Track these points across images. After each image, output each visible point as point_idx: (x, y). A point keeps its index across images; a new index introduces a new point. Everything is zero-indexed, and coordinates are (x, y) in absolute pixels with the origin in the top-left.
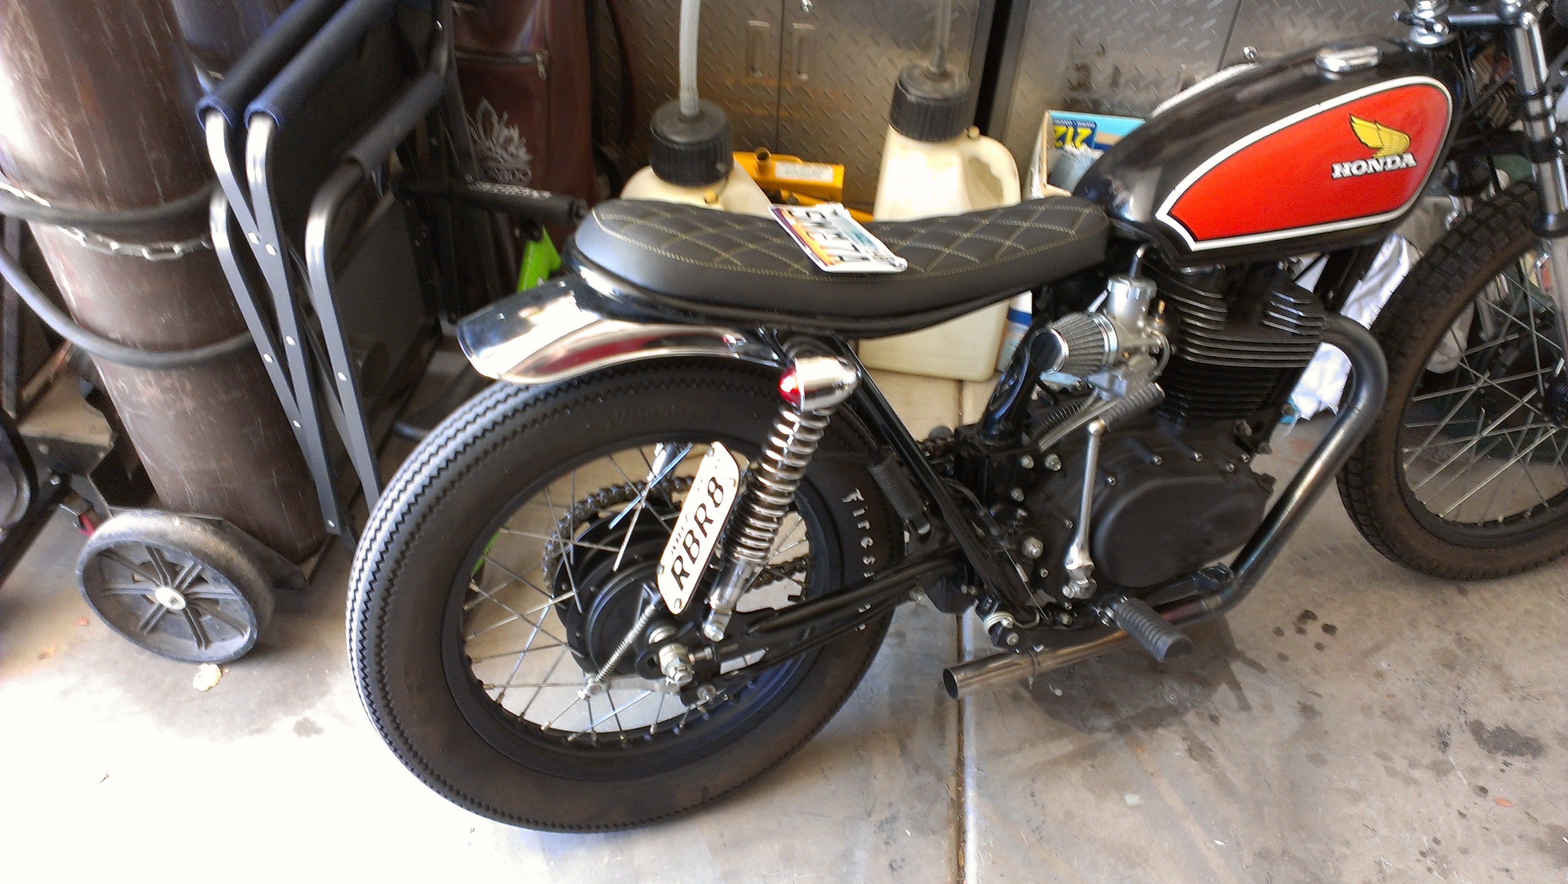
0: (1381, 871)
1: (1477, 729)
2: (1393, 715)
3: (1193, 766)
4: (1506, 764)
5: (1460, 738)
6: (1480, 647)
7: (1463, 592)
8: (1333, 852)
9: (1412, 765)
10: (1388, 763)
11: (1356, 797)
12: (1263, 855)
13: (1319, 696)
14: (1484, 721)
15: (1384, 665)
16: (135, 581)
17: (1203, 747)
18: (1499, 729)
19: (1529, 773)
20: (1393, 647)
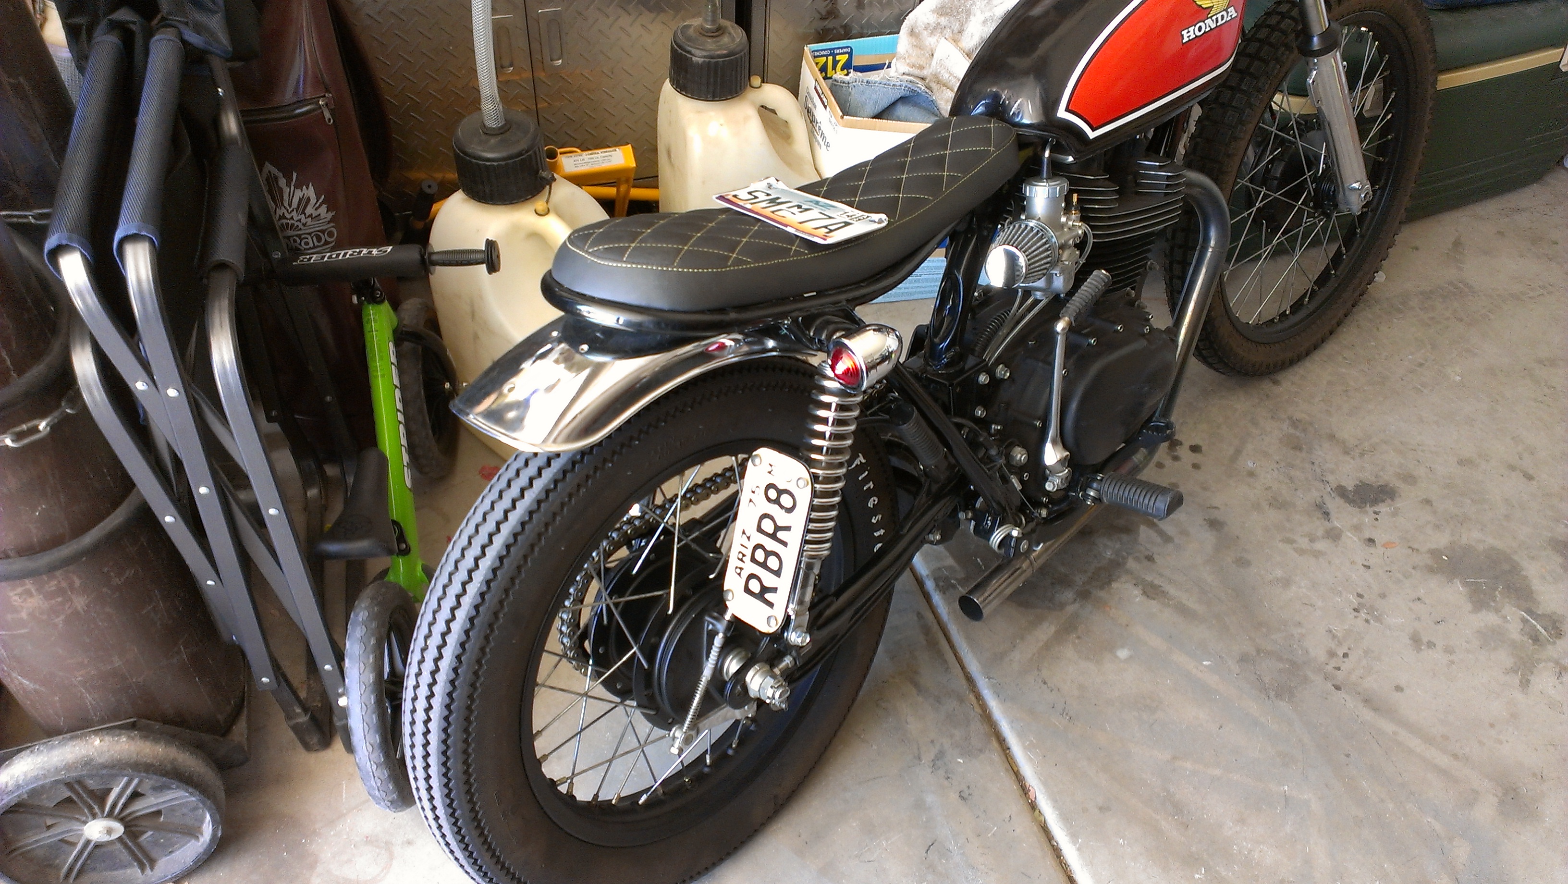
0: (1334, 637)
1: (1341, 491)
2: (1277, 503)
3: (1154, 606)
4: (1376, 513)
5: (1334, 504)
6: (1311, 424)
7: (1276, 383)
8: (1293, 635)
9: (1312, 540)
10: (1294, 545)
11: (1286, 583)
12: (1243, 659)
13: (1216, 508)
14: (1344, 483)
15: (1250, 464)
16: (49, 827)
17: (1153, 586)
18: (1357, 486)
19: (1395, 514)
20: (1250, 447)
